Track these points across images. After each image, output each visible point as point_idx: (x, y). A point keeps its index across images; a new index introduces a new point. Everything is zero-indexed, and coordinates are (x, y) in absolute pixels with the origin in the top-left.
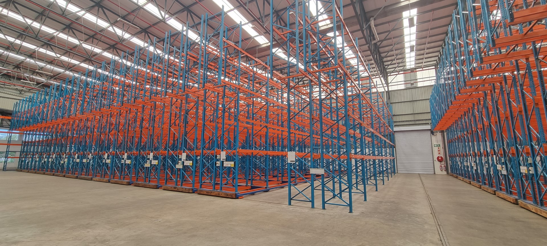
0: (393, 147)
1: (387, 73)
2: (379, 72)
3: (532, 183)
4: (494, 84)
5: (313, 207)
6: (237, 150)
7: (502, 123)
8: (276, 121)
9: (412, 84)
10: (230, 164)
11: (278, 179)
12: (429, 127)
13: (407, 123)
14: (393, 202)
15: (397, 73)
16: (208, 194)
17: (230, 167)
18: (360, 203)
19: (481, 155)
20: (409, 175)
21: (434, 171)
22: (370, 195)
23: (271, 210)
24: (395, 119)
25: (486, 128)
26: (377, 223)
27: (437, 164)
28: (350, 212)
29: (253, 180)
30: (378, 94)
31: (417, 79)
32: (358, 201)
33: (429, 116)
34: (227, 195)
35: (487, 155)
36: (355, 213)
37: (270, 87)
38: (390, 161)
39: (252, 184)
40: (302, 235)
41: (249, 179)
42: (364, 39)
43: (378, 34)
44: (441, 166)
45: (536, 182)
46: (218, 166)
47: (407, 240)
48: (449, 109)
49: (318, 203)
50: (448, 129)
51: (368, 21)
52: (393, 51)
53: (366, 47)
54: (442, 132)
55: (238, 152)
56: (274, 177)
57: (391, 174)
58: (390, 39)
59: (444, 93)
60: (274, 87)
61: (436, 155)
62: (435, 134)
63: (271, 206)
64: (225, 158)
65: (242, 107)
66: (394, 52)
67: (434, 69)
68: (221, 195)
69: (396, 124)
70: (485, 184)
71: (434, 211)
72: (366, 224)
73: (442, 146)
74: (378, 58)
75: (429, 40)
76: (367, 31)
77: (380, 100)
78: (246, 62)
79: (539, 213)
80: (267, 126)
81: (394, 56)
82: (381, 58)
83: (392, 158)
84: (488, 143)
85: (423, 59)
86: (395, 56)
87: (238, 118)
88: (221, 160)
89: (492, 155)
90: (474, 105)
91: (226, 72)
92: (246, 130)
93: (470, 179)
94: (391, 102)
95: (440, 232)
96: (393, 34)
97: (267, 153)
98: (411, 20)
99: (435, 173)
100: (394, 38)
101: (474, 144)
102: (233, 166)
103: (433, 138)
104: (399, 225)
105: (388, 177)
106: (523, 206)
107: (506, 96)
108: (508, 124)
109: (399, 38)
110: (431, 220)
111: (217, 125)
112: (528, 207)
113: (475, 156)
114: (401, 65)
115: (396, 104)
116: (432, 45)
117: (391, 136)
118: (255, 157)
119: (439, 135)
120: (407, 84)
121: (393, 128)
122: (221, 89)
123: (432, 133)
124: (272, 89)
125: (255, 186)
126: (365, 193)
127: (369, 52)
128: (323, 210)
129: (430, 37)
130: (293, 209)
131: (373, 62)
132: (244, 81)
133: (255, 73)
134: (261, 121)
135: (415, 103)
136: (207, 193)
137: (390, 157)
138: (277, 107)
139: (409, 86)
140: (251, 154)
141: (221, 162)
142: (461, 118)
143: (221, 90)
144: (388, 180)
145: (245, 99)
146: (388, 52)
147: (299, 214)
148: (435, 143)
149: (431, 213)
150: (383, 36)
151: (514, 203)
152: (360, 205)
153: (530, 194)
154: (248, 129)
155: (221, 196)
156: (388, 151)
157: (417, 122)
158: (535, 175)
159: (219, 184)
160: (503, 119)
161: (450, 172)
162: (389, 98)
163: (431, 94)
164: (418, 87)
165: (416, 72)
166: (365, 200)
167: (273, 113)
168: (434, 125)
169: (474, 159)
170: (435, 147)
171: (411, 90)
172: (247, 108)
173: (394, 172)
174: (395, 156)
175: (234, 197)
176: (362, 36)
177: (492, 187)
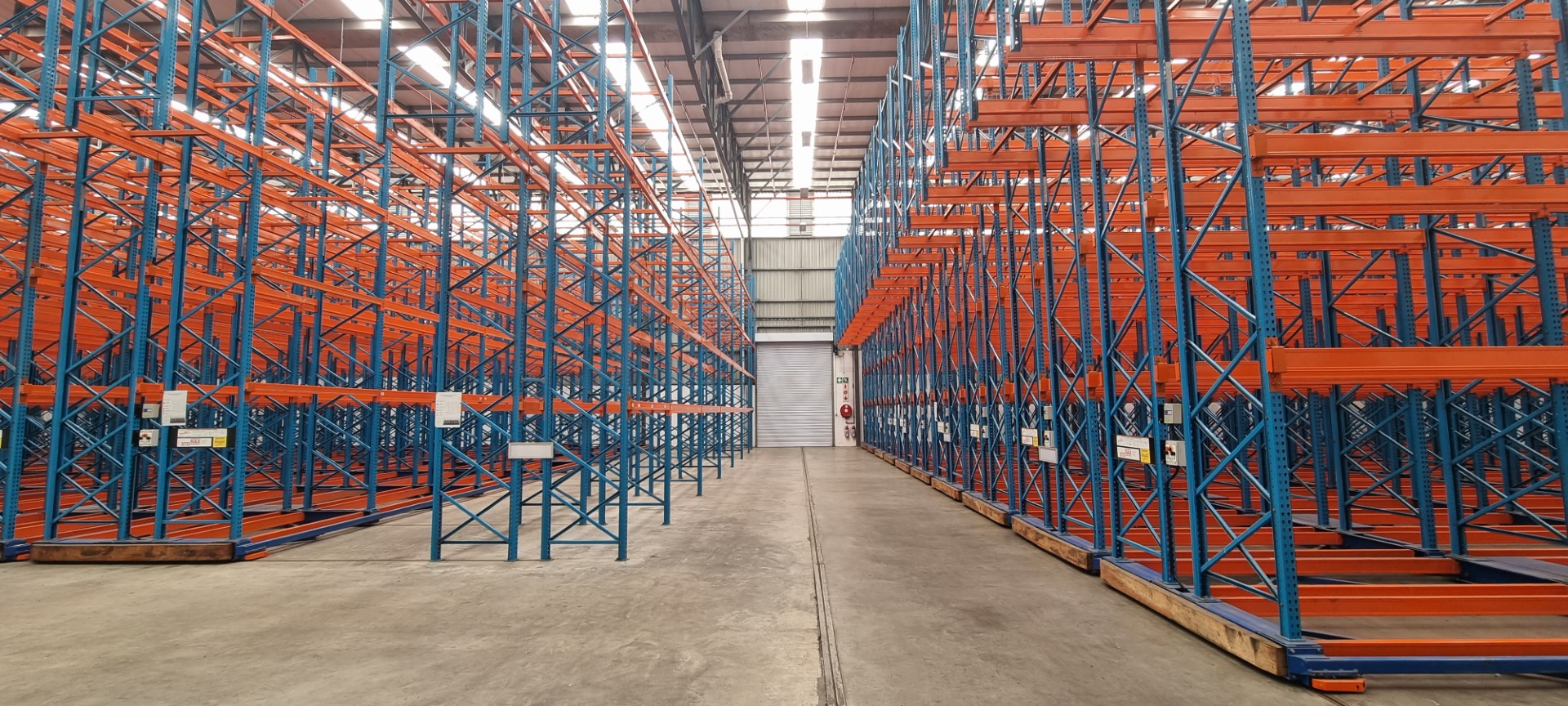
0: (751, 382)
1: (749, 191)
2: (730, 185)
3: (985, 457)
4: (945, 251)
5: (513, 556)
6: (245, 386)
7: (952, 332)
8: (416, 291)
9: (803, 228)
10: (214, 437)
11: (415, 481)
12: (828, 336)
13: (786, 324)
14: (732, 520)
15: (771, 195)
16: (90, 558)
17: (207, 448)
18: (653, 532)
19: (915, 404)
20: (780, 451)
21: (834, 440)
22: (680, 508)
23: (360, 583)
24: (762, 311)
25: (926, 343)
26: (685, 580)
27: (841, 423)
28: (619, 559)
29: (313, 489)
30: (722, 243)
31: (813, 219)
32: (648, 525)
33: (830, 311)
34: (193, 553)
35: (925, 403)
36: (633, 559)
37: (393, 176)
38: (741, 417)
39: (310, 503)
40: (458, 648)
41: (300, 489)
42: (694, 86)
43: (732, 81)
44: (847, 428)
45: (989, 453)
46: (149, 448)
47: (746, 610)
48: (867, 296)
49: (529, 544)
50: (864, 344)
51: (706, 37)
52: (764, 135)
53: (698, 110)
54: (855, 349)
55: (247, 393)
56: (401, 474)
57: (741, 451)
58: (760, 102)
59: (861, 258)
60: (411, 179)
61: (840, 402)
62: (840, 353)
63: (366, 572)
64: (183, 415)
65: (276, 229)
66: (767, 140)
67: (850, 200)
68: (163, 554)
69: (761, 324)
70: (917, 463)
71: (816, 532)
72: (656, 584)
73: (851, 382)
74: (728, 146)
75: (843, 127)
76: (703, 64)
77: (724, 259)
78: (294, 66)
79: (988, 515)
80: (378, 306)
81: (766, 148)
82: (737, 148)
83: (746, 409)
84: (928, 376)
85: (828, 170)
86: (769, 151)
87: (253, 269)
88: (166, 422)
89: (933, 401)
90: (912, 290)
91: (196, 83)
92: (289, 314)
93: (895, 454)
94: (754, 268)
95: (818, 580)
96: (767, 90)
97: (375, 398)
98: (807, 65)
99: (834, 446)
100: (769, 102)
101: (906, 377)
102: (224, 445)
103: (837, 361)
104: (734, 575)
105: (732, 457)
106: (968, 504)
107: (961, 276)
108: (960, 335)
109: (780, 105)
110: (805, 556)
111: (146, 287)
112: (975, 505)
113: (906, 405)
114: (781, 175)
115: (766, 273)
116: (850, 139)
117: (749, 355)
118: (329, 413)
119: (848, 355)
120: (793, 227)
121: (753, 335)
122: (171, 148)
123: (836, 350)
124: (404, 183)
125: (323, 509)
126: (666, 503)
127: (706, 125)
128: (544, 564)
129: (845, 118)
130: (445, 572)
131: (715, 154)
132: (288, 136)
133: (335, 116)
134: (356, 289)
135: (806, 275)
136: (84, 554)
137: (741, 406)
138: (420, 247)
139: (796, 231)
140: (307, 401)
141: (165, 433)
142: (888, 319)
143: (174, 154)
144: (732, 466)
145: (288, 203)
146: (752, 135)
147: (463, 584)
148: (838, 374)
149: (809, 539)
150: (744, 89)
151: (956, 500)
152: (650, 537)
153: (980, 479)
154: (298, 310)
155: (162, 558)
156: (737, 392)
157: (807, 324)
158: (989, 441)
159: (153, 514)
160: (953, 326)
161: (862, 440)
162: (750, 257)
163: (838, 258)
164: (814, 238)
165: (813, 199)
166: (667, 521)
167: (407, 264)
168: (839, 332)
169: (904, 412)
170: (838, 385)
171: (798, 242)
172: (297, 236)
173: (749, 446)
174: (754, 405)
175: (226, 558)
176: (689, 77)
177: (928, 469)
